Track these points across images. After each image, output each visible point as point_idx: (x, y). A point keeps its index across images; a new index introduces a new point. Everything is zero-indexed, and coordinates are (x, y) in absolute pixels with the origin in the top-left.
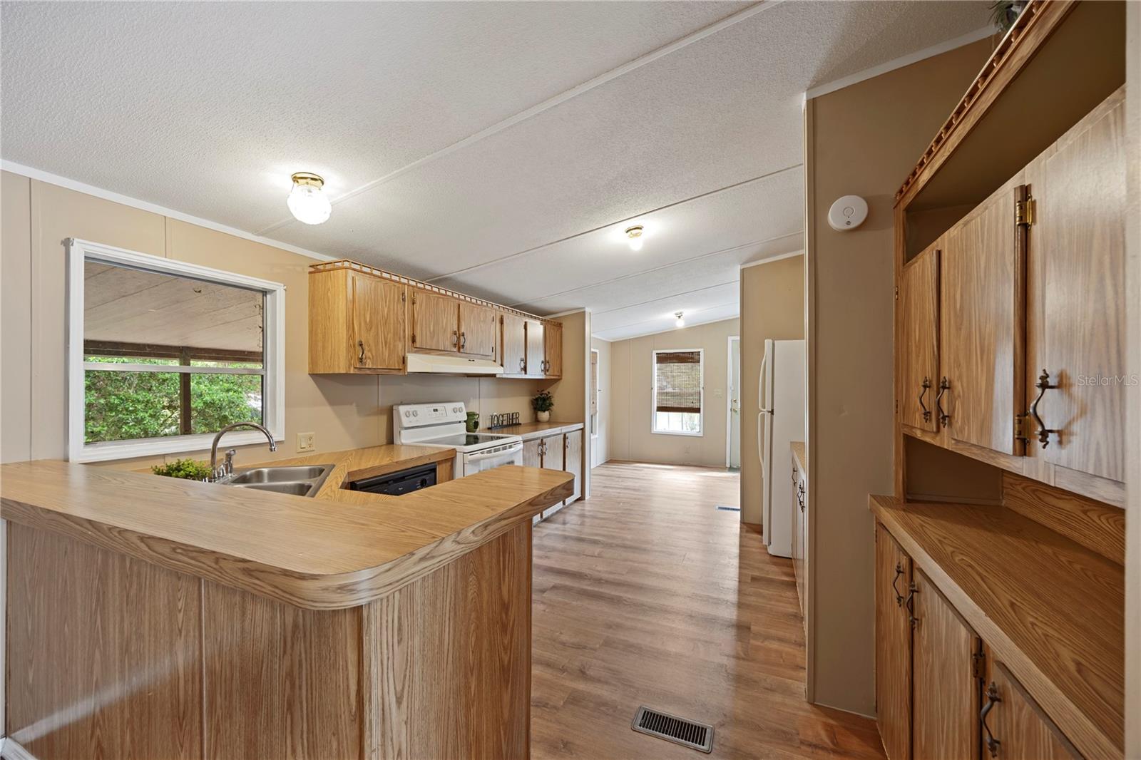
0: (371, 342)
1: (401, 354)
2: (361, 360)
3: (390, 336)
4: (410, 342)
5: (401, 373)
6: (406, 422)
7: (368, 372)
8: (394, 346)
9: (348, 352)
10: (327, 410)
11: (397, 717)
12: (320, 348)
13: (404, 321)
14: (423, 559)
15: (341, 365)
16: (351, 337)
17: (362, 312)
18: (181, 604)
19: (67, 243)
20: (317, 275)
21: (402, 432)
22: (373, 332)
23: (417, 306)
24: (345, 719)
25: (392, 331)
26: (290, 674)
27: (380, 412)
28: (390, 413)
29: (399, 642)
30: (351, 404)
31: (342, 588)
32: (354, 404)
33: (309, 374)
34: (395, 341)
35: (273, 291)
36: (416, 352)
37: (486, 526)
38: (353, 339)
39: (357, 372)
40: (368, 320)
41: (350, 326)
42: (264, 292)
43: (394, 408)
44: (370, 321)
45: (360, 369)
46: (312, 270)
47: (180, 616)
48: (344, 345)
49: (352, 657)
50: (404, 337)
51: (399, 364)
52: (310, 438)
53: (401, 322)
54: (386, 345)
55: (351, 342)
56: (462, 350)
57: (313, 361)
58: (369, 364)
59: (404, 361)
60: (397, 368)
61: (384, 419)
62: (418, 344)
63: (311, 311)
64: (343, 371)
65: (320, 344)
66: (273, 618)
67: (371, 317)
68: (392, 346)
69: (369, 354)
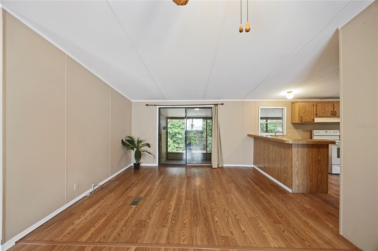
0: (304, 116)
1: (313, 118)
2: (302, 120)
3: (309, 115)
4: (316, 115)
5: (313, 123)
6: (315, 134)
7: (303, 123)
8: (311, 117)
9: (299, 119)
10: (295, 130)
11: (297, 163)
12: (293, 118)
13: (314, 111)
14: (297, 142)
15: (297, 122)
16: (299, 116)
17: (302, 110)
18: (273, 149)
19: (259, 108)
20: (293, 104)
21: (314, 136)
22: (304, 114)
23: (318, 107)
24: (290, 160)
25: (310, 113)
26: (285, 156)
27: (309, 131)
28: (311, 132)
29: (297, 154)
30: (300, 129)
31: (288, 142)
32: (301, 129)
33: (291, 123)
34: (311, 115)
35: (284, 109)
36: (317, 117)
37: (307, 142)
38: (300, 116)
39: (301, 123)
40: (303, 112)
41: (299, 114)
42: (283, 109)
43: (312, 130)
44: (304, 112)
45: (301, 122)
46: (292, 103)
47: (273, 150)
48: (298, 118)
49: (291, 153)
50: (314, 114)
51: (312, 120)
52: (291, 135)
53: (313, 111)
54: (308, 117)
55: (299, 117)
56: (335, 116)
57: (292, 121)
58: (304, 121)
59: (314, 120)
60: (311, 121)
61: (309, 133)
62: (318, 115)
63: (291, 111)
64: (297, 123)
65: (293, 117)
66: (283, 150)
67: (304, 111)
68: (310, 117)
69: (304, 119)
